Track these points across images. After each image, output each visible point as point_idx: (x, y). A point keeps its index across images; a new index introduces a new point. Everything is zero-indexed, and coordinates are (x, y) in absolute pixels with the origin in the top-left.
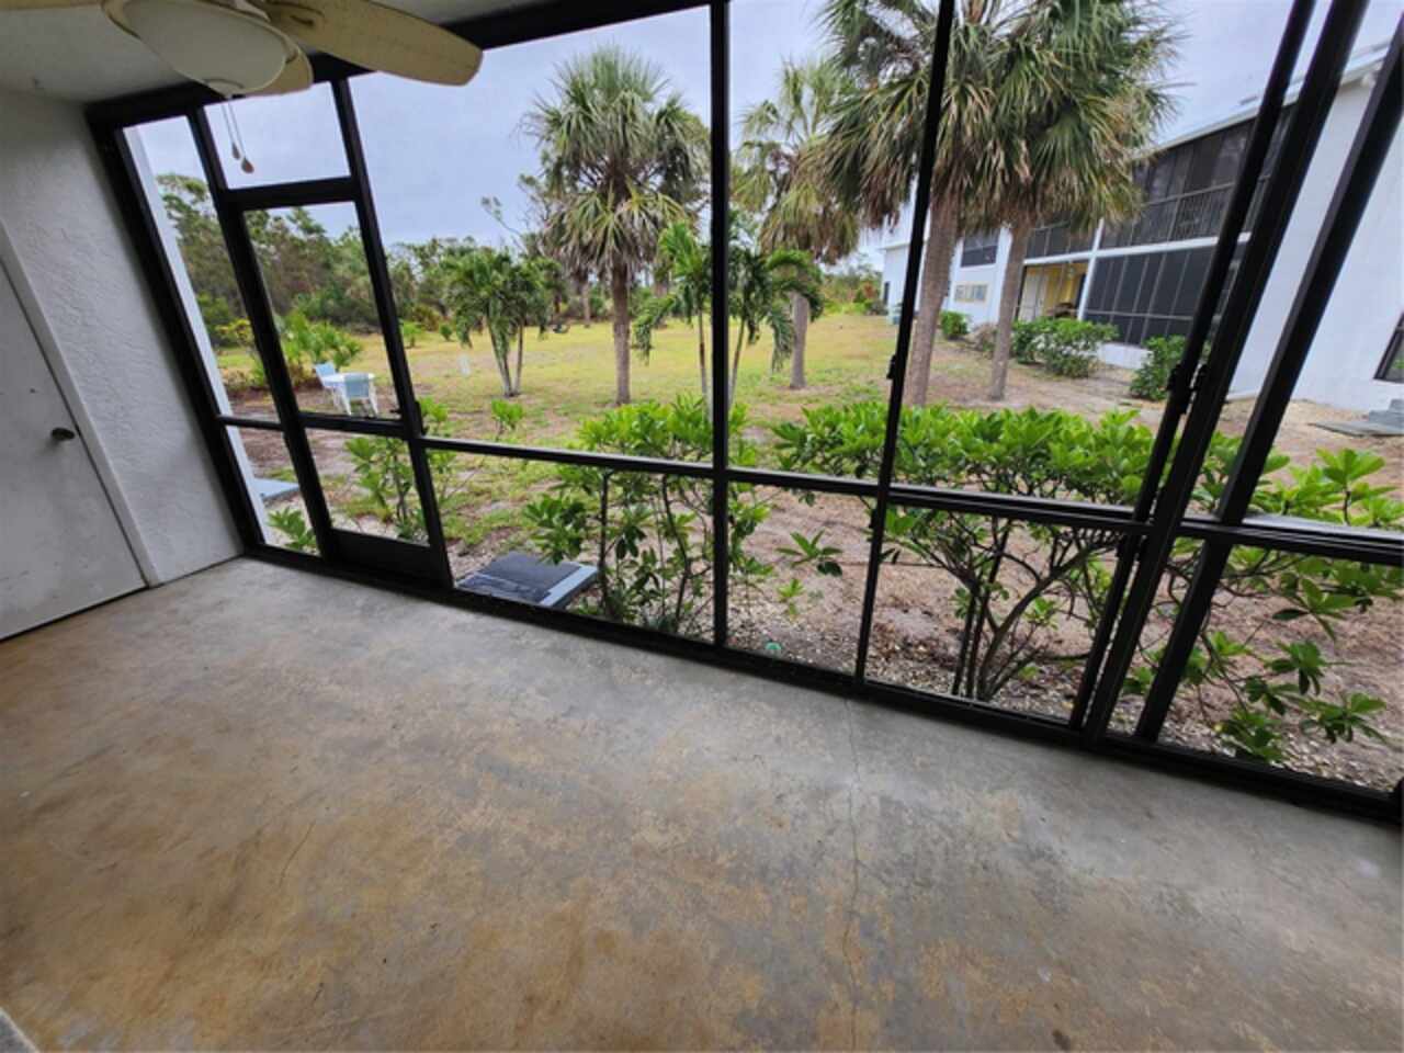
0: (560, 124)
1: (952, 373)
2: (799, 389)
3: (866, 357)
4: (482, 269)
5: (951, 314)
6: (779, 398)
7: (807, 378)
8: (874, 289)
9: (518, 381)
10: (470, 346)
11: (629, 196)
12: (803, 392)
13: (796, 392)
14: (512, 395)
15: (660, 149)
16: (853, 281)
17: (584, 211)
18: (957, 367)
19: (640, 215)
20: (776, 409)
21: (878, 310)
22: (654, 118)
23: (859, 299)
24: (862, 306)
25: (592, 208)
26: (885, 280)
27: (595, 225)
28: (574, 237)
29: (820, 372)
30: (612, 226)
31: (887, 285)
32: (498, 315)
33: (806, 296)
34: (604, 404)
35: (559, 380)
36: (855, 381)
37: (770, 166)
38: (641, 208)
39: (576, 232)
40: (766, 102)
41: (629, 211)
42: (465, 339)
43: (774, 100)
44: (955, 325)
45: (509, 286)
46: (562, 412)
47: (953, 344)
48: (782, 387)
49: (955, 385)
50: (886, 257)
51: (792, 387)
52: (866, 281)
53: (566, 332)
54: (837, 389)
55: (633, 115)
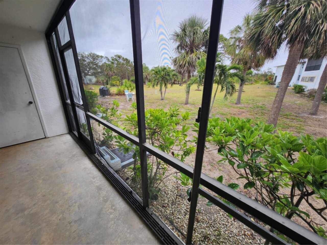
0: (179, 36)
1: (296, 104)
2: (238, 104)
3: (264, 97)
4: (159, 71)
5: (298, 85)
6: (231, 107)
7: (241, 101)
8: (272, 77)
9: (164, 96)
10: (154, 88)
11: (194, 53)
12: (239, 105)
13: (237, 105)
14: (162, 100)
15: (203, 40)
16: (265, 75)
17: (182, 56)
18: (298, 102)
19: (195, 57)
20: (229, 110)
21: (273, 83)
22: (202, 33)
23: (266, 80)
24: (267, 82)
25: (183, 56)
26: (276, 75)
27: (183, 60)
28: (178, 63)
29: (247, 100)
30: (188, 60)
31: (276, 77)
32: (161, 81)
33: (240, 78)
34: (182, 104)
35: (175, 97)
36: (258, 104)
37: (237, 44)
38: (196, 55)
39: (179, 62)
40: (238, 26)
41: (192, 56)
42: (153, 86)
43: (241, 25)
44: (300, 89)
45: (165, 74)
46: (171, 105)
47: (298, 95)
48: (233, 104)
49: (296, 108)
50: (277, 68)
51: (236, 104)
52: (270, 75)
53: (182, 86)
54: (251, 105)
55: (197, 33)
